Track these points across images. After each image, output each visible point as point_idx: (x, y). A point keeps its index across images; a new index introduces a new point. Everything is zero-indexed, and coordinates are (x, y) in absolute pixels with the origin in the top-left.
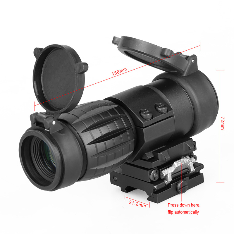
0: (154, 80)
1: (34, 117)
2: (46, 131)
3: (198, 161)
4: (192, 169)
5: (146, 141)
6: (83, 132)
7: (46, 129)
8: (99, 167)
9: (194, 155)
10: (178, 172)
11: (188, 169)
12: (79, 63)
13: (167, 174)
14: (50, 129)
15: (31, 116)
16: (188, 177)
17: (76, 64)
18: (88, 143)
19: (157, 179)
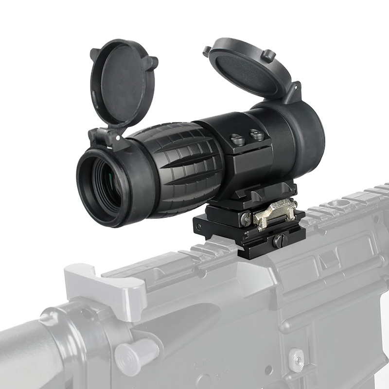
0: (253, 108)
1: (92, 133)
2: (109, 149)
3: (299, 208)
4: (292, 217)
5: (236, 173)
6: (156, 152)
7: (108, 148)
8: (175, 200)
9: (294, 200)
10: (274, 218)
11: (287, 216)
12: (146, 57)
13: (262, 219)
14: (113, 145)
15: (89, 133)
16: (287, 232)
17: (143, 58)
18: (162, 166)
19: (249, 224)
